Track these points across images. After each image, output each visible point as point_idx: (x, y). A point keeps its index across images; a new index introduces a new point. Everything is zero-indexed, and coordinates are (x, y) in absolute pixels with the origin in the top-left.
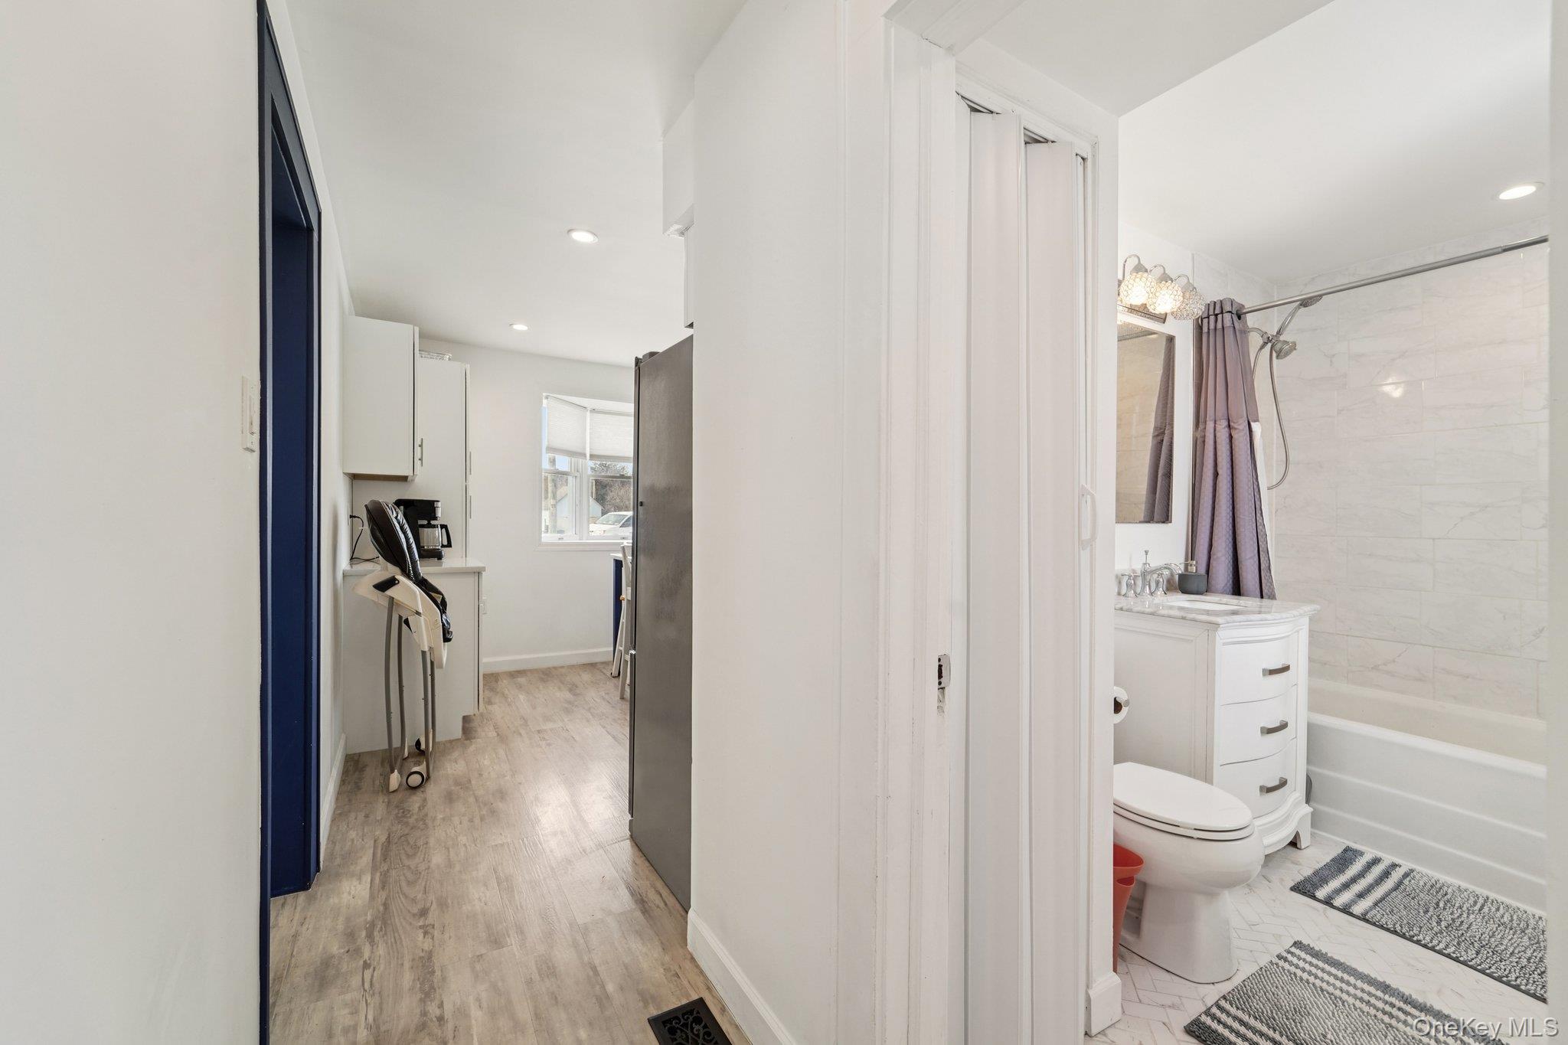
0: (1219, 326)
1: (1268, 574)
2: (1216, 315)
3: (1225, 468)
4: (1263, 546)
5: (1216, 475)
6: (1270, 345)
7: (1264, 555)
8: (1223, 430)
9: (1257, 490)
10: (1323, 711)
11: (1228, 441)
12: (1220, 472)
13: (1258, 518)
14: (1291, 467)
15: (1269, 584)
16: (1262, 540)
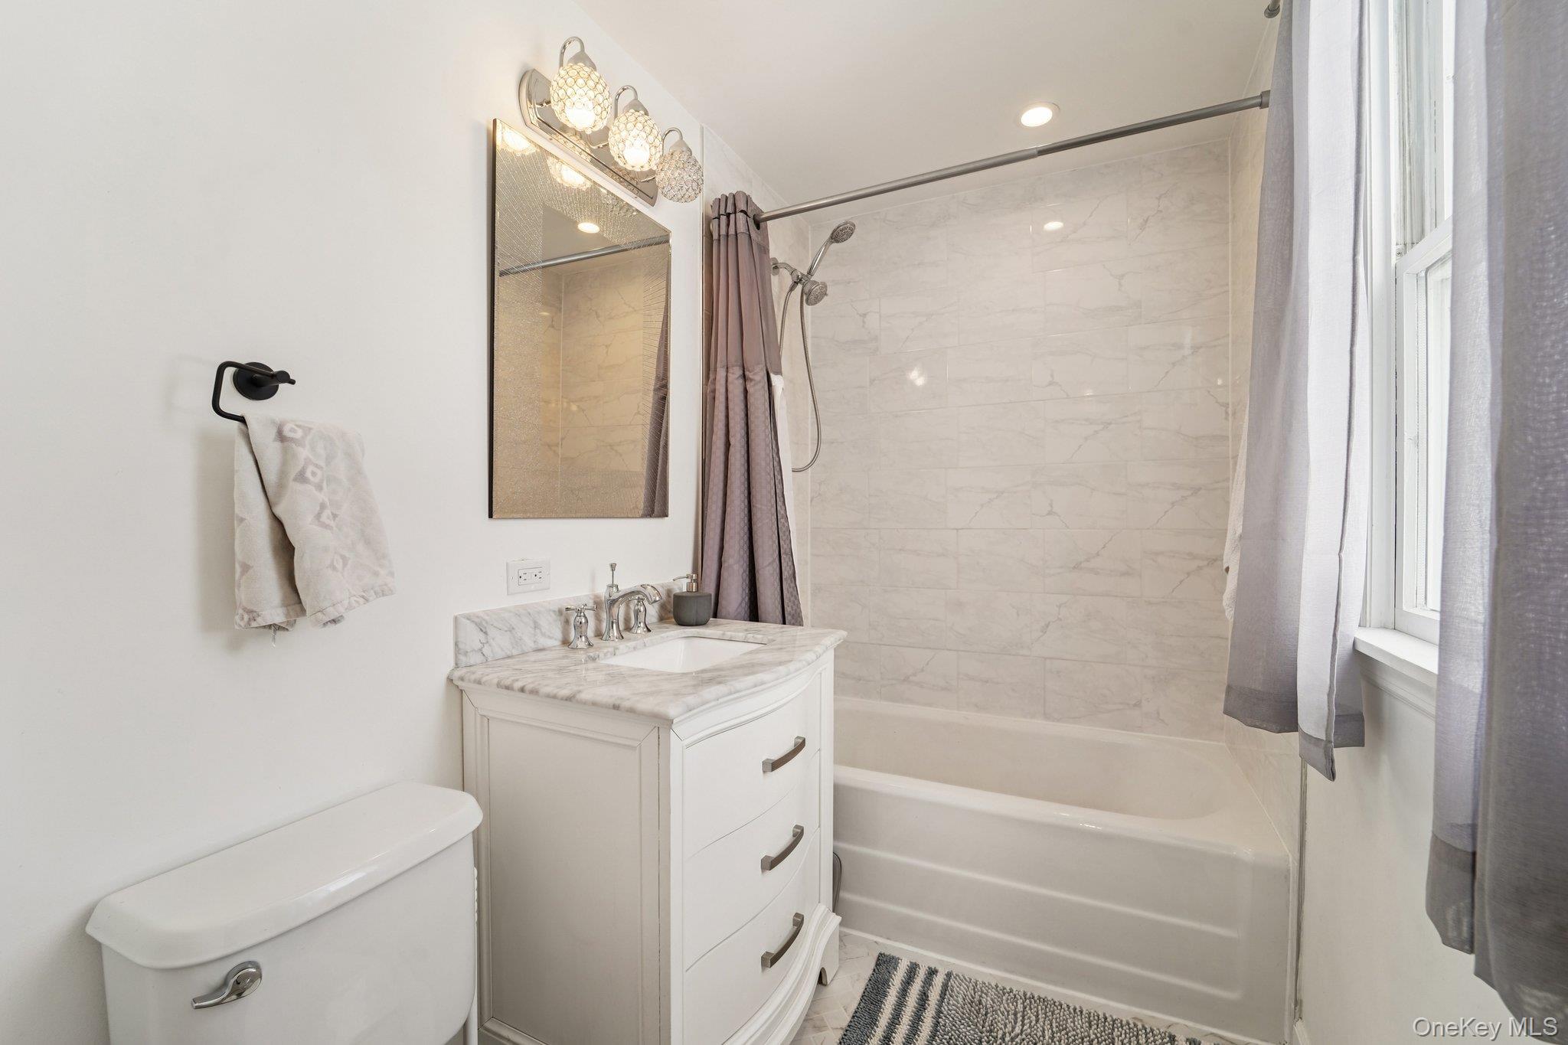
0: (732, 231)
1: (792, 585)
2: (728, 215)
3: (738, 436)
4: (785, 546)
5: (728, 445)
6: (799, 287)
7: (787, 560)
8: (736, 382)
9: (777, 468)
10: (853, 763)
11: (742, 397)
12: (732, 441)
13: (779, 508)
14: (823, 447)
15: (793, 599)
16: (784, 538)
